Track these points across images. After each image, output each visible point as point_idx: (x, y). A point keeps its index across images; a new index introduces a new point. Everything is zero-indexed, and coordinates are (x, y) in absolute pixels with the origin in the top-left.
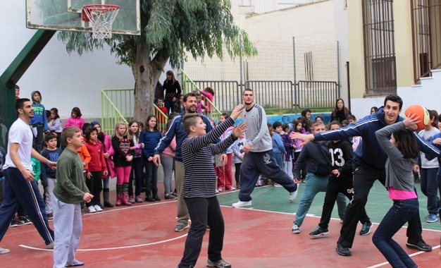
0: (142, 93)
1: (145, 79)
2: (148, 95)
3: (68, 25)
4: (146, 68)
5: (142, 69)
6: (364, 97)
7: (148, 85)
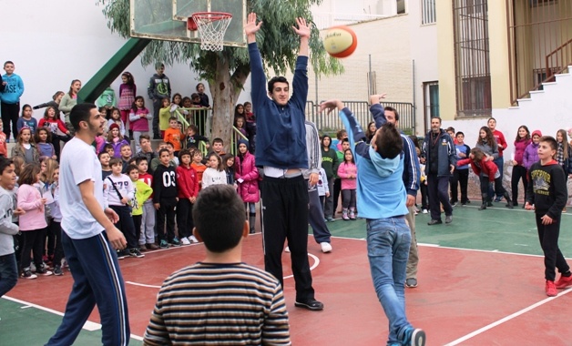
0: (221, 113)
1: (225, 98)
2: (228, 115)
3: (173, 34)
4: (226, 85)
5: (222, 87)
6: (455, 119)
7: (228, 104)
